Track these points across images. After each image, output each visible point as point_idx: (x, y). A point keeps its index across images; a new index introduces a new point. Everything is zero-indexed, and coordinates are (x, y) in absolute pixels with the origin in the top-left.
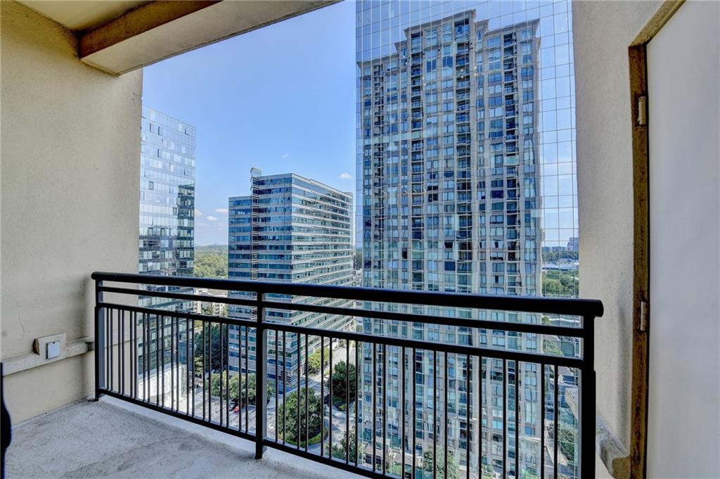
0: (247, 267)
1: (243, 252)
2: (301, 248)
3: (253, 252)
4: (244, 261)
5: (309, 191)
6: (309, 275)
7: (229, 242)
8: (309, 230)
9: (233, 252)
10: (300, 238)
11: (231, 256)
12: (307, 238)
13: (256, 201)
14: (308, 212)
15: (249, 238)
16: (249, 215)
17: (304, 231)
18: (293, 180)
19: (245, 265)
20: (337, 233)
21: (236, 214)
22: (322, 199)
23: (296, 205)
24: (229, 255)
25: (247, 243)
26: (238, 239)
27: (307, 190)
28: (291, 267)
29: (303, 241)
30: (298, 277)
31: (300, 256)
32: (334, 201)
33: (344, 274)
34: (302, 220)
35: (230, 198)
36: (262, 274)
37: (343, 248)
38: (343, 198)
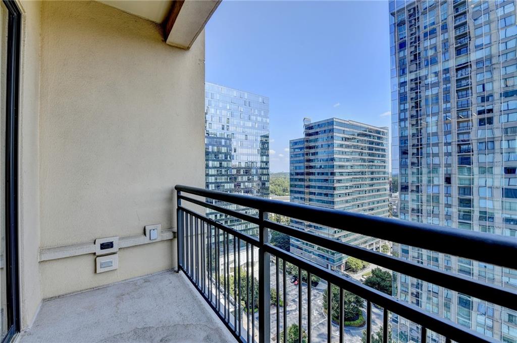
0: (302, 188)
1: (299, 177)
2: (341, 174)
3: (306, 177)
4: (300, 183)
5: (348, 129)
6: (349, 195)
7: (290, 170)
8: (348, 160)
9: (292, 177)
10: (341, 167)
11: (291, 180)
12: (347, 166)
13: (307, 141)
14: (348, 147)
15: (303, 167)
16: (302, 152)
17: (344, 161)
18: (334, 122)
19: (301, 186)
20: (373, 162)
21: (294, 151)
22: (359, 135)
23: (337, 142)
24: (290, 179)
25: (302, 171)
26: (296, 168)
27: (346, 129)
28: (334, 188)
29: (343, 169)
30: (340, 196)
31: (341, 180)
32: (370, 136)
33: (380, 195)
34: (342, 153)
35: (290, 141)
36: (313, 193)
37: (378, 174)
38: (378, 132)
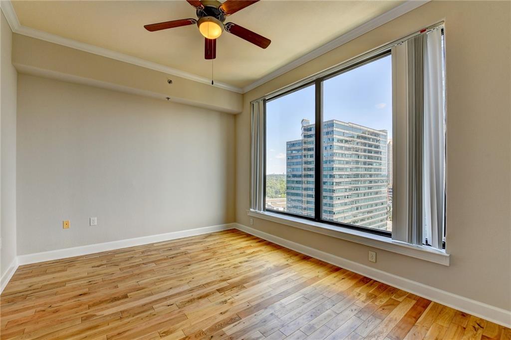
0: (300, 190)
1: (296, 179)
2: (341, 176)
3: (304, 179)
4: (297, 185)
5: (347, 132)
6: (348, 198)
7: (287, 172)
8: (347, 163)
9: (289, 179)
10: (340, 169)
11: (288, 182)
12: (346, 169)
13: (305, 143)
14: (349, 149)
15: (301, 169)
16: (300, 154)
17: (343, 164)
18: (335, 125)
19: (298, 188)
20: (372, 165)
21: (292, 152)
22: (358, 137)
23: (335, 144)
25: (300, 173)
26: (293, 170)
28: (333, 191)
29: (342, 171)
30: (339, 199)
31: (340, 183)
32: (369, 139)
33: (379, 198)
34: (342, 155)
35: (287, 142)
36: (310, 195)
37: (377, 177)
38: (376, 135)
